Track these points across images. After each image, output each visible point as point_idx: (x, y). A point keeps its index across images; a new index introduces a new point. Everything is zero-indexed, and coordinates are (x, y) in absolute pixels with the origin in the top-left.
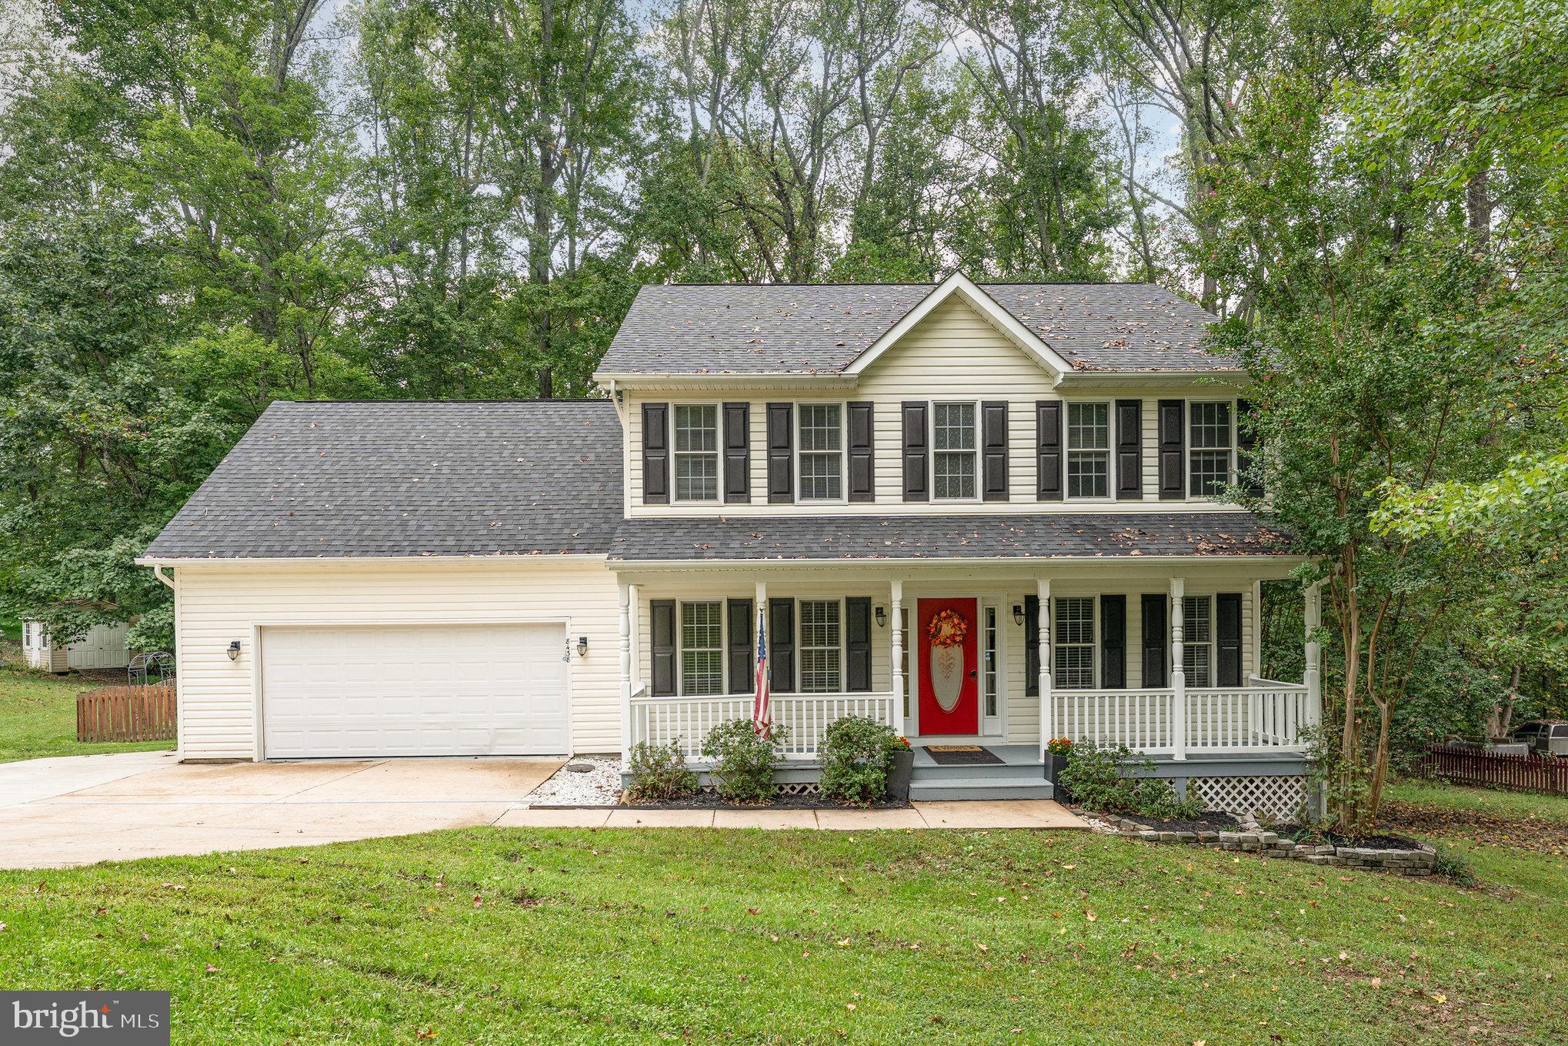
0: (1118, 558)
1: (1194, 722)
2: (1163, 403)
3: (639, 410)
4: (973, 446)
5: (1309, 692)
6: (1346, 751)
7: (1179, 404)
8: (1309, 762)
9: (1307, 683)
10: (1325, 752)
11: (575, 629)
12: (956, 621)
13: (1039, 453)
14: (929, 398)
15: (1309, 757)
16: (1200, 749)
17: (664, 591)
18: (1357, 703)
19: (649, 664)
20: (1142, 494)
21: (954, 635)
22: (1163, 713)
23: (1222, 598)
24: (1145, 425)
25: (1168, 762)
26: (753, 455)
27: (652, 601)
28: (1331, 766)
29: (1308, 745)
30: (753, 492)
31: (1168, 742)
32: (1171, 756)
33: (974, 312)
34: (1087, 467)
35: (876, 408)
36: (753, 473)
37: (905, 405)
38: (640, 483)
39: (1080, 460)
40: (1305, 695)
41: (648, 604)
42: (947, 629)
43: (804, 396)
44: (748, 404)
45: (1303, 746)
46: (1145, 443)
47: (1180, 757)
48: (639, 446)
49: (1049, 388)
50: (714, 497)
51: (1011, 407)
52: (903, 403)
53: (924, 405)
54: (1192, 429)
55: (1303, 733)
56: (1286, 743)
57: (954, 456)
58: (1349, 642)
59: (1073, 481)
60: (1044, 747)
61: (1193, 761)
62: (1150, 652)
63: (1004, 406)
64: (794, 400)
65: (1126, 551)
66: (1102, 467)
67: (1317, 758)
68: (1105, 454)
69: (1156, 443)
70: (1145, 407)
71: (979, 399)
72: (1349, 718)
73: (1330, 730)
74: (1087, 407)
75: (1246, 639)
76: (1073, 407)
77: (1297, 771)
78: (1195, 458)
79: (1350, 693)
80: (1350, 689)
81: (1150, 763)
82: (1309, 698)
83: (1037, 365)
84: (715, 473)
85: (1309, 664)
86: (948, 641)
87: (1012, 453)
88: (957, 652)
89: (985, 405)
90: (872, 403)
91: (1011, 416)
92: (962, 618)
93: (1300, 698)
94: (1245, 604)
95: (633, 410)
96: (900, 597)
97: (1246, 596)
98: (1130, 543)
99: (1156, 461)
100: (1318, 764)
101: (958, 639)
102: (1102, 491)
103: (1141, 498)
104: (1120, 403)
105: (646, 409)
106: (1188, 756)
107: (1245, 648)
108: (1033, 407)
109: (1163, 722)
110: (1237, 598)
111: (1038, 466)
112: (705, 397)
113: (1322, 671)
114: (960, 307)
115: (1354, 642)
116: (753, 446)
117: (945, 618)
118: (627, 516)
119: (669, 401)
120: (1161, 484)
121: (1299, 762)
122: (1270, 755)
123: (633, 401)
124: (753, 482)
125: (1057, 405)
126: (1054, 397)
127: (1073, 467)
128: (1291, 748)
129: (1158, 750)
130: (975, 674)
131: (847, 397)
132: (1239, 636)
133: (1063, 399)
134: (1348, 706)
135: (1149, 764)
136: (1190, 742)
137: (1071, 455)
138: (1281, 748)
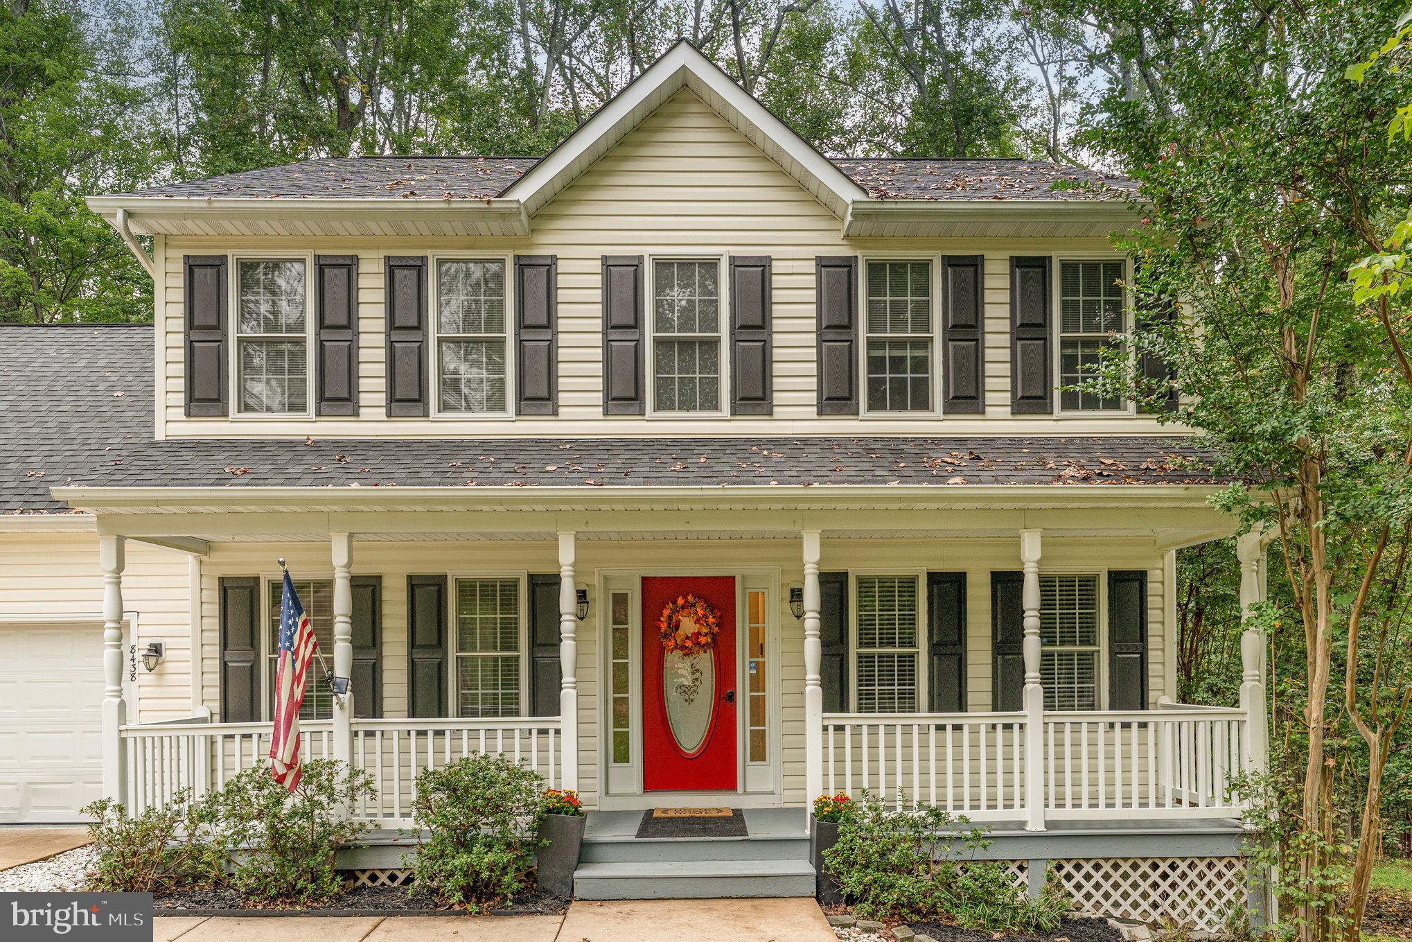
0: (924, 488)
1: (1060, 771)
2: (1018, 263)
3: (179, 267)
4: (716, 329)
5: (1247, 718)
6: (1309, 815)
7: (1042, 264)
8: (1248, 835)
9: (1245, 704)
10: (1274, 816)
11: (144, 630)
12: (700, 612)
13: (821, 341)
14: (646, 251)
15: (1249, 827)
16: (1068, 813)
17: (239, 564)
18: (1326, 733)
19: (215, 678)
20: (984, 406)
21: (698, 634)
22: (1008, 758)
23: (1117, 578)
24: (989, 296)
25: (1017, 835)
26: (364, 340)
27: (222, 580)
28: (1284, 842)
29: (1246, 805)
30: (364, 399)
31: (1017, 802)
32: (1021, 825)
33: (716, 115)
34: (897, 363)
35: (562, 266)
36: (364, 369)
37: (608, 264)
38: (180, 384)
39: (887, 353)
40: (1241, 724)
41: (216, 584)
42: (688, 625)
43: (446, 247)
44: (356, 259)
45: (1237, 808)
46: (989, 325)
47: (1035, 826)
48: (179, 324)
49: (837, 238)
50: (302, 408)
51: (777, 267)
52: (605, 259)
53: (636, 265)
54: (1064, 303)
55: (1237, 786)
56: (1210, 802)
57: (686, 344)
58: (1314, 627)
59: (874, 386)
60: (811, 809)
61: (1056, 833)
62: (1004, 661)
63: (763, 266)
64: (428, 253)
65: (942, 479)
66: (922, 365)
67: (1261, 827)
68: (925, 344)
69: (1005, 325)
70: (989, 268)
71: (725, 253)
72: (1314, 759)
73: (1281, 779)
74: (898, 268)
75: (1153, 642)
76: (875, 269)
77: (1229, 849)
78: (1069, 351)
79: (1314, 715)
80: (1315, 710)
81: (979, 837)
82: (1247, 730)
83: (816, 201)
84: (302, 370)
85: (1249, 671)
86: (689, 644)
87: (777, 339)
88: (705, 661)
89: (735, 263)
90: (554, 259)
91: (777, 281)
92: (711, 607)
93: (1234, 726)
94: (1153, 588)
95: (171, 267)
96: (572, 559)
97: (1154, 576)
98: (950, 468)
99: (1006, 354)
100: (1263, 837)
101: (703, 640)
102: (922, 402)
103: (983, 413)
104: (949, 262)
105: (192, 266)
106: (1049, 824)
107: (1153, 656)
108: (811, 267)
109: (1008, 772)
110: (1140, 578)
111: (820, 361)
112: (286, 247)
113: (1269, 683)
114: (694, 108)
115: (1322, 627)
116: (363, 325)
117: (683, 607)
118: (159, 436)
119: (229, 253)
120: (1014, 391)
121: (1232, 835)
122: (1187, 822)
123: (171, 253)
124: (364, 384)
125: (848, 264)
126: (846, 252)
127: (875, 364)
128: (1219, 810)
129: (1000, 815)
130: (732, 697)
131: (514, 248)
132: (1143, 637)
133: (859, 253)
134: (1312, 737)
135: (977, 838)
136: (1052, 802)
137: (872, 344)
138: (1202, 812)
